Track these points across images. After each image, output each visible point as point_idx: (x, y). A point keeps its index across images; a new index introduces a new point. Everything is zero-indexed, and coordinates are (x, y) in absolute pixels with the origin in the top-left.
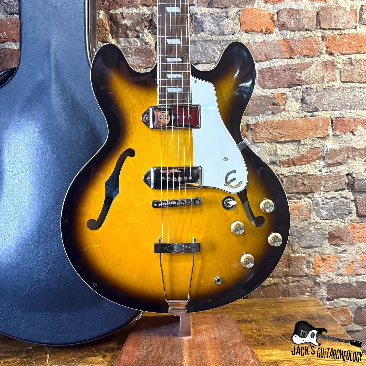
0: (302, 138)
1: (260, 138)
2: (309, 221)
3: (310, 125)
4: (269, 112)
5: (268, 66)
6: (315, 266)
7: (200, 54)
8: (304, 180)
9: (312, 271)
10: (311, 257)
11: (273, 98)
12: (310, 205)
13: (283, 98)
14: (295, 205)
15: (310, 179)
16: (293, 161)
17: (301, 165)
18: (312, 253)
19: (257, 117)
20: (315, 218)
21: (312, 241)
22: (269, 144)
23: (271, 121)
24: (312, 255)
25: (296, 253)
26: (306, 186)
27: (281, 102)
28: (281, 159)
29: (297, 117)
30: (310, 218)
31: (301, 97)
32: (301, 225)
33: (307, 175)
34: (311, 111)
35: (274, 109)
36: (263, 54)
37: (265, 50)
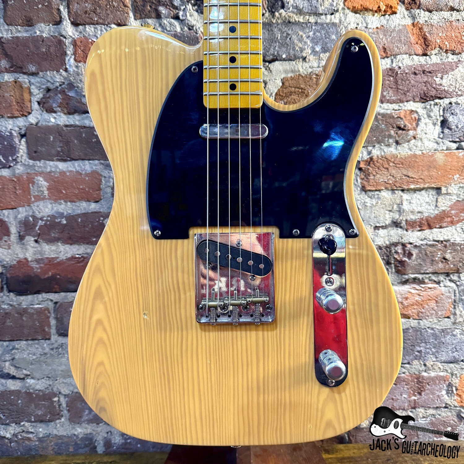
0: (444, 184)
1: (375, 184)
2: (452, 320)
3: (456, 163)
4: (391, 141)
5: (388, 66)
6: (460, 391)
7: (277, 44)
8: (445, 252)
9: (455, 400)
10: (454, 377)
11: (398, 117)
12: (455, 293)
13: (413, 118)
14: (430, 293)
15: (455, 250)
16: (427, 221)
17: (441, 227)
18: (457, 370)
19: (370, 148)
21: (457, 351)
22: (390, 193)
23: (394, 155)
24: (456, 374)
25: (430, 370)
26: (449, 263)
27: (410, 125)
28: (409, 219)
29: (435, 150)
30: (455, 314)
31: (442, 118)
32: (440, 326)
33: (450, 245)
34: (457, 140)
35: (399, 137)
36: (381, 47)
37: (384, 40)
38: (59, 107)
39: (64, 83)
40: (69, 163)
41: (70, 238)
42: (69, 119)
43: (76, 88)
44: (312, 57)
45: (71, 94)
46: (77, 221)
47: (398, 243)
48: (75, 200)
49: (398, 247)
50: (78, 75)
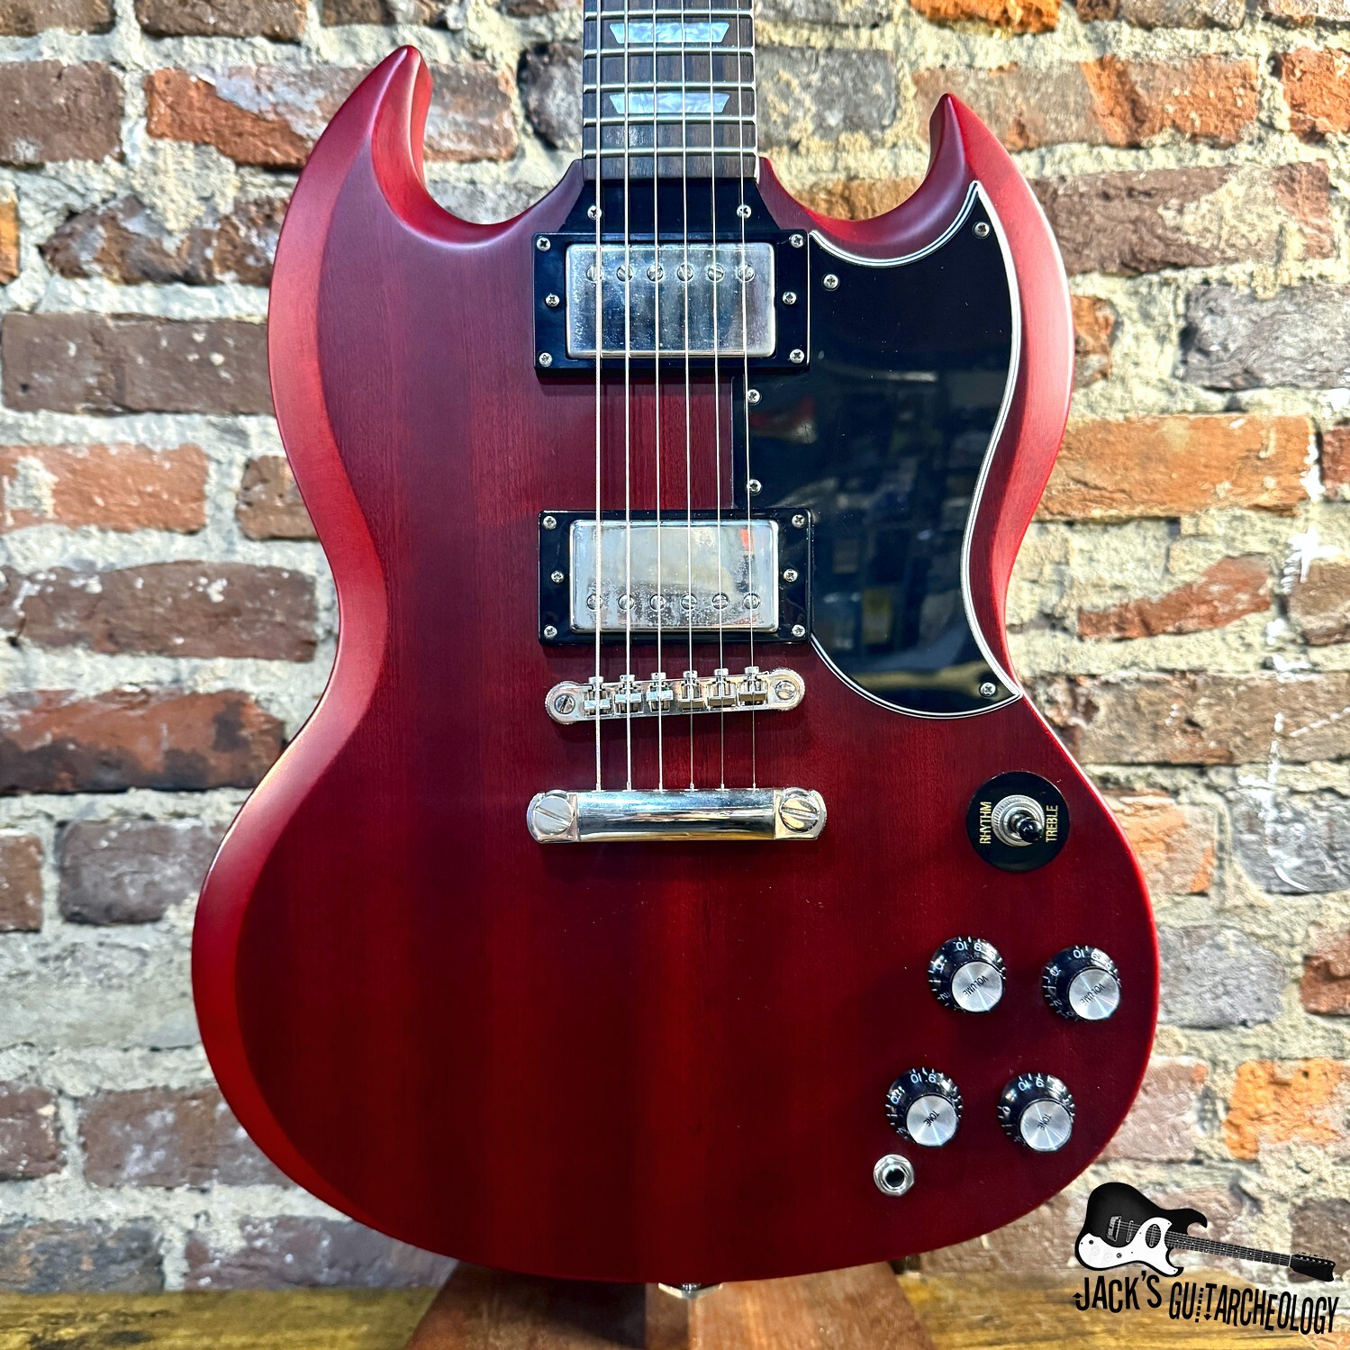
0: (1188, 508)
2: (1214, 900)
3: (1222, 450)
5: (1032, 174)
6: (1238, 1113)
8: (1192, 703)
9: (1222, 1140)
10: (1220, 1070)
12: (1221, 823)
13: (1101, 320)
14: (1151, 820)
15: (1221, 699)
16: (1140, 612)
17: (1180, 632)
18: (1228, 1051)
20: (1244, 885)
21: (1227, 993)
24: (1225, 1062)
26: (1204, 734)
28: (1087, 606)
29: (1163, 411)
30: (1221, 884)
31: (1182, 324)
32: (1179, 917)
33: (1207, 684)
34: (1226, 384)
36: (1011, 120)
37: (1019, 100)
38: (98, 260)
39: (114, 195)
40: (122, 421)
41: (111, 636)
42: (126, 299)
43: (148, 212)
44: (815, 143)
45: (134, 225)
46: (130, 586)
47: (1057, 674)
48: (131, 525)
49: (1056, 686)
50: (155, 173)
